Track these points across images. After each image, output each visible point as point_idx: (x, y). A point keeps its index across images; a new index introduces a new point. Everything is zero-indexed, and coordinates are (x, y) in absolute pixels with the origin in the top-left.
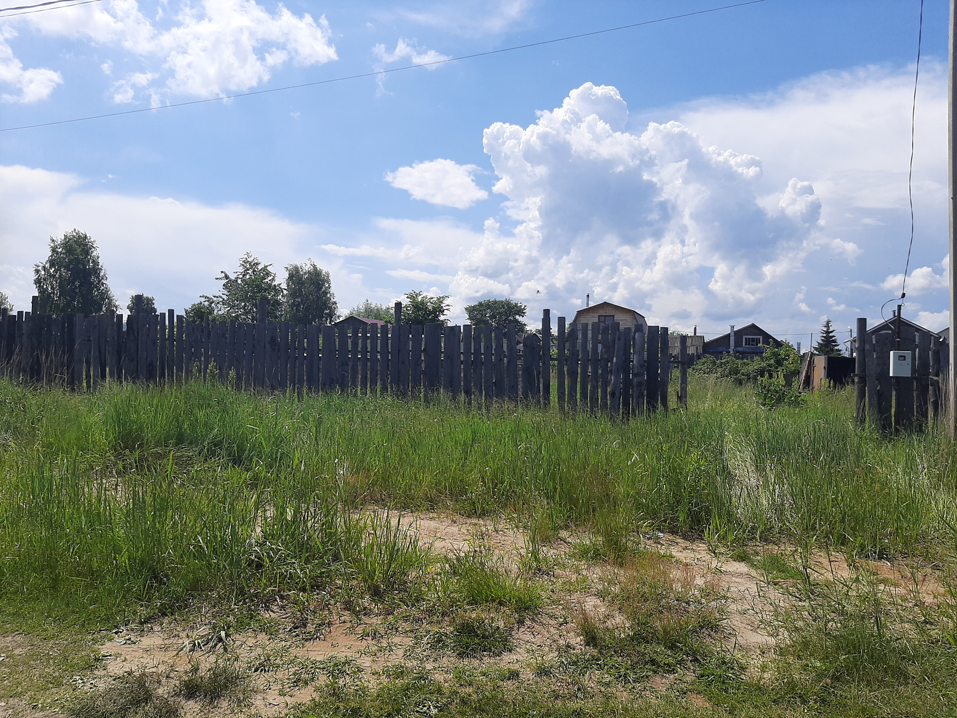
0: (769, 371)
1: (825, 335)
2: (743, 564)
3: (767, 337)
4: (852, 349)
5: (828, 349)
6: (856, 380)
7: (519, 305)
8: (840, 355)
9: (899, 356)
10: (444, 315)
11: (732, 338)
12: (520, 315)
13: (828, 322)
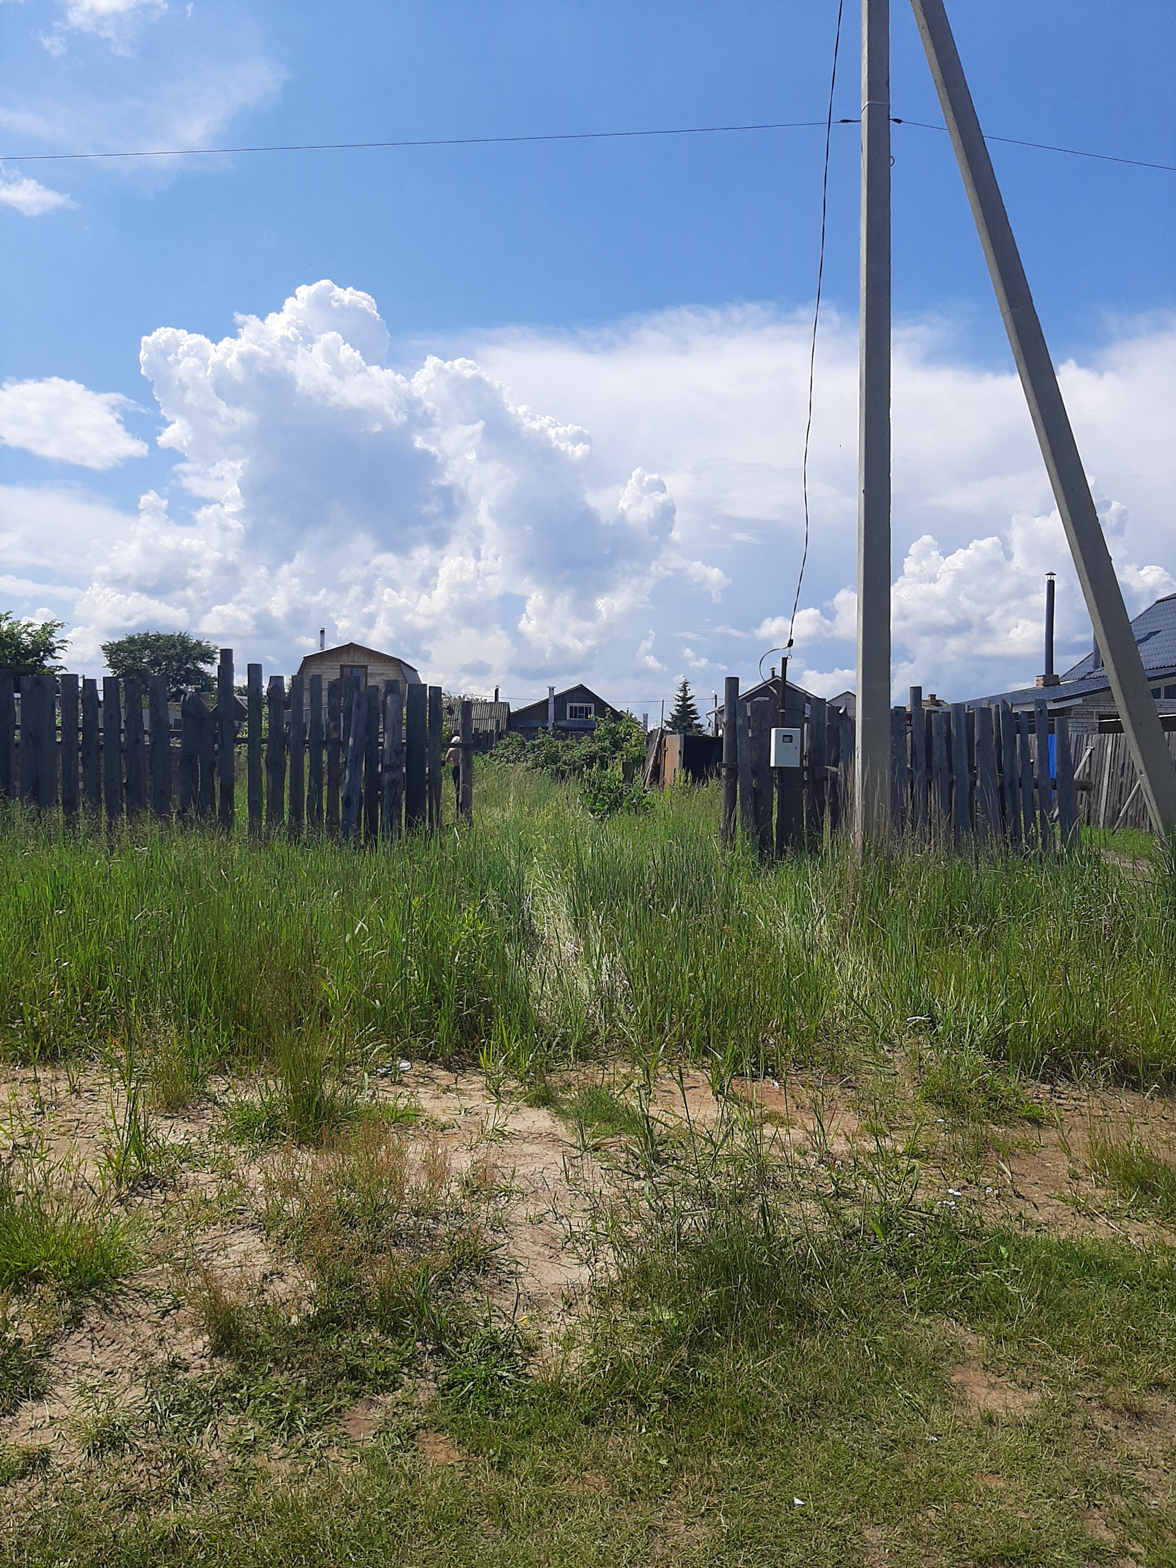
0: (602, 758)
1: (681, 703)
2: (544, 1112)
3: (601, 706)
4: (717, 725)
5: (685, 724)
6: (724, 772)
7: (204, 644)
8: (700, 732)
9: (784, 736)
10: (55, 658)
11: (551, 707)
12: (205, 662)
13: (685, 685)
